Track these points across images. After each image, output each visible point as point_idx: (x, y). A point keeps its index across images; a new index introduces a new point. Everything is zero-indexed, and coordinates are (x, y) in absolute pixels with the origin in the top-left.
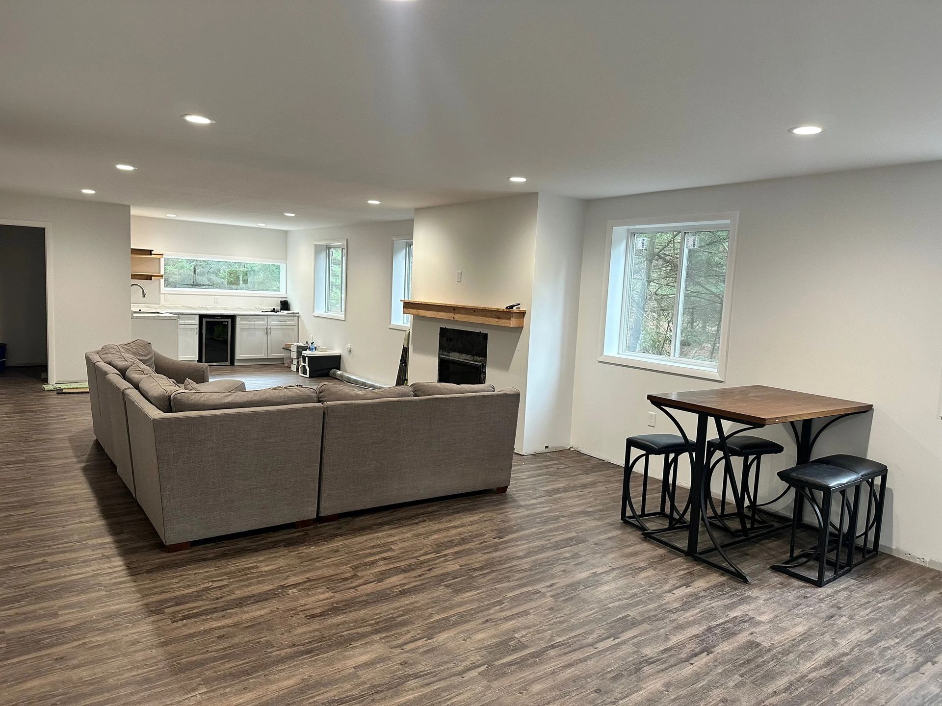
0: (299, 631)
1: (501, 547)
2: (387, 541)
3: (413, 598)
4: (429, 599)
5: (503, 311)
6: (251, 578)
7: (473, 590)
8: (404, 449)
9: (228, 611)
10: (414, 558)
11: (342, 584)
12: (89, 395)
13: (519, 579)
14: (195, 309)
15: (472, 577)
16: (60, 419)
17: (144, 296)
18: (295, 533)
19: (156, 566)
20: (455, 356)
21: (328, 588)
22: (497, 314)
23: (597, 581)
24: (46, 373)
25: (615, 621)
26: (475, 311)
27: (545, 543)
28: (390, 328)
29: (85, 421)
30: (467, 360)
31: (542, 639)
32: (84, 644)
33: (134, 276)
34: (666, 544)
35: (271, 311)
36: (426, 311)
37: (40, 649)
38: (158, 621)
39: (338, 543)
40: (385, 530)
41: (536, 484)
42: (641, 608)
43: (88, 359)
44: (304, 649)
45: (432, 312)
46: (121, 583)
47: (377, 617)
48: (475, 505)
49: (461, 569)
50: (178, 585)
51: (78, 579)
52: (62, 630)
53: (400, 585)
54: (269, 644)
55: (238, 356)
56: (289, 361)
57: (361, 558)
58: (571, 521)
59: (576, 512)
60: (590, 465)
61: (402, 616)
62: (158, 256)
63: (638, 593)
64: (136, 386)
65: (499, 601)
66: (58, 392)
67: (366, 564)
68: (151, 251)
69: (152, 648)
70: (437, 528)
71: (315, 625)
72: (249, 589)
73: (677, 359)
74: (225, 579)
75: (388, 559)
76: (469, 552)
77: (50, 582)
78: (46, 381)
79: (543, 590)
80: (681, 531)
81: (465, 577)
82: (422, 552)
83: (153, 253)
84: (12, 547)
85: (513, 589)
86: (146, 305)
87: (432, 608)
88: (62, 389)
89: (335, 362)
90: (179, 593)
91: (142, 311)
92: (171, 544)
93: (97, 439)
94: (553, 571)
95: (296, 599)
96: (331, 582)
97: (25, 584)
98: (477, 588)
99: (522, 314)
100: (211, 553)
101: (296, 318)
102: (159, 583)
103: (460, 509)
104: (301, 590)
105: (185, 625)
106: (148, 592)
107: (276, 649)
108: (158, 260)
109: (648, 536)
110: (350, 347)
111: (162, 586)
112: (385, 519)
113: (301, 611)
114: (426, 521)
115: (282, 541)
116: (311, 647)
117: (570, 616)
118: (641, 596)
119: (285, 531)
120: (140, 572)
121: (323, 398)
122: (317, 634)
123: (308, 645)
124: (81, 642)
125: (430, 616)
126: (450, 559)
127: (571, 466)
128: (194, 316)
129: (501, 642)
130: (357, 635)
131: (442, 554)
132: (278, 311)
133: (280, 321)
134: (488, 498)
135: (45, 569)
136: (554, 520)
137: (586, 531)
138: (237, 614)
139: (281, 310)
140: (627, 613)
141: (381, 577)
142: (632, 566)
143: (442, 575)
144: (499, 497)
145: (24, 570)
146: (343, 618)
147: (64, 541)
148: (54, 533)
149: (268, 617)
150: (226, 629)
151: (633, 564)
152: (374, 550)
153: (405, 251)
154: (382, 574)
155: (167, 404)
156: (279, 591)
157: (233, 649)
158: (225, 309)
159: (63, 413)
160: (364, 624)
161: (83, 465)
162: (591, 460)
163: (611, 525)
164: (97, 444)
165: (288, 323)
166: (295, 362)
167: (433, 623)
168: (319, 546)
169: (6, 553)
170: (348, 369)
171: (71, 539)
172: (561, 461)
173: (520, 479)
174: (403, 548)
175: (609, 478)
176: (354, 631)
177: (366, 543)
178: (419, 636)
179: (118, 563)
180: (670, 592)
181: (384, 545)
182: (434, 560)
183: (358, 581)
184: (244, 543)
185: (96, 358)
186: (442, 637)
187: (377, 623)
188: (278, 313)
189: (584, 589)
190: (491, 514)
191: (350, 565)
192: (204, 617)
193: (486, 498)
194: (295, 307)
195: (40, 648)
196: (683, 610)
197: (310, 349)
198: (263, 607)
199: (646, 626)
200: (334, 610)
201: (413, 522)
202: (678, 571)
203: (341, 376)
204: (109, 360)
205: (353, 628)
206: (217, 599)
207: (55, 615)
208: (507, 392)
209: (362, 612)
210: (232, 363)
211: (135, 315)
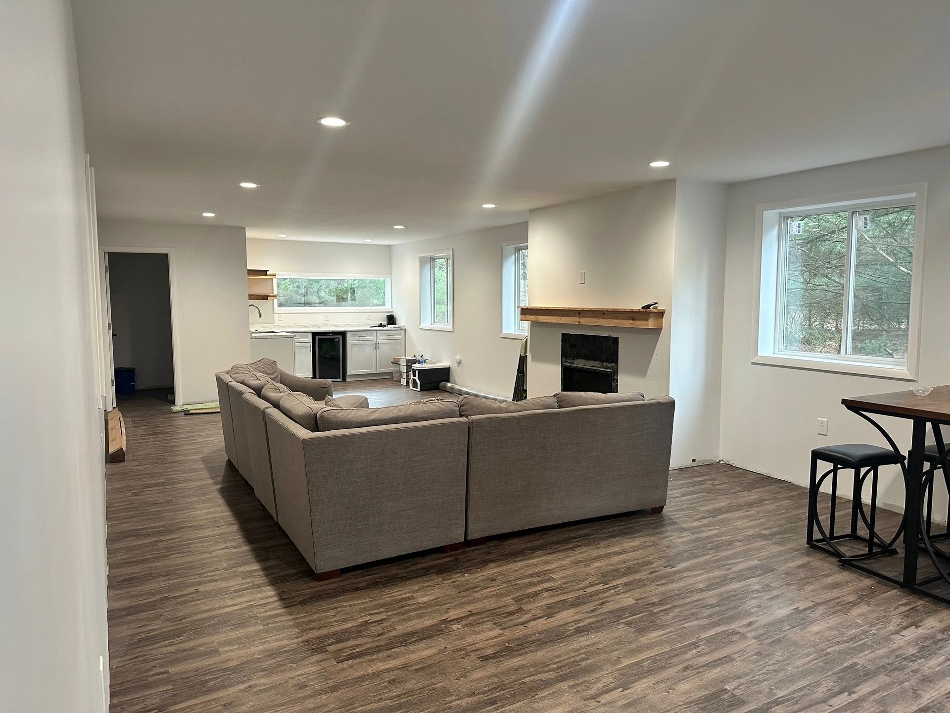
0: (476, 675)
1: (677, 577)
2: (545, 569)
3: (593, 638)
4: (611, 639)
5: (639, 312)
6: (409, 611)
7: (659, 629)
8: (552, 465)
9: (393, 650)
10: (581, 590)
11: (509, 619)
12: (220, 414)
13: (710, 616)
14: (306, 327)
15: (653, 614)
16: (191, 440)
17: (260, 317)
18: (444, 558)
19: (309, 596)
20: (580, 363)
21: (494, 624)
22: (631, 315)
23: (803, 619)
24: (172, 395)
25: (843, 670)
26: (604, 314)
27: (725, 572)
28: (501, 337)
29: (215, 441)
30: (595, 367)
31: (759, 692)
32: (250, 687)
33: (252, 297)
34: (871, 573)
35: (379, 326)
36: (546, 317)
37: (205, 693)
38: (322, 661)
39: (492, 570)
40: (539, 556)
41: (693, 503)
42: (869, 654)
43: (219, 380)
44: (485, 698)
45: (554, 318)
46: (277, 616)
47: (558, 660)
48: (631, 528)
49: (637, 603)
50: (335, 619)
51: (233, 611)
52: (225, 670)
53: (574, 622)
54: (446, 692)
55: (350, 371)
56: (398, 375)
57: (521, 588)
58: (749, 546)
59: (750, 536)
60: (748, 480)
61: (587, 659)
62: (271, 277)
63: (859, 634)
64: (276, 405)
65: (694, 643)
66: (186, 413)
67: (528, 596)
68: (267, 271)
69: (321, 694)
70: (596, 555)
71: (491, 669)
72: (410, 624)
73: (850, 356)
74: (382, 612)
75: (551, 590)
76: (641, 583)
77: (205, 615)
78: (173, 402)
79: (742, 630)
80: (883, 556)
81: (645, 614)
82: (587, 582)
83: (268, 273)
84: (164, 576)
85: (704, 628)
86: (261, 325)
87: (617, 650)
88: (189, 411)
89: (444, 374)
90: (337, 628)
91: (258, 331)
92: (322, 572)
93: (229, 460)
94: (746, 607)
95: (463, 636)
96: (496, 616)
97: (182, 616)
98: (662, 627)
99: (661, 314)
100: (362, 581)
101: (403, 332)
102: (315, 617)
103: (615, 533)
104: (466, 625)
105: (351, 666)
106: (305, 627)
107: (454, 697)
108: (271, 280)
109: (846, 564)
110: (458, 358)
111: (319, 620)
112: (536, 543)
113: (471, 651)
114: (581, 546)
115: (433, 567)
116: (493, 696)
117: (785, 663)
118: (863, 639)
119: (434, 556)
120: (294, 603)
121: (465, 412)
122: (496, 680)
123: (489, 693)
124: (246, 685)
125: (618, 660)
126: (622, 591)
127: (726, 481)
128: (307, 334)
129: (711, 695)
130: (541, 683)
131: (610, 585)
132: (385, 326)
133: (388, 336)
134: (644, 520)
135: (199, 600)
136: (728, 545)
137: (770, 558)
138: (403, 654)
139: (388, 324)
140: (855, 660)
141: (550, 611)
142: (838, 600)
143: (617, 610)
144: (655, 518)
145: (179, 600)
146: (519, 661)
147: (213, 568)
148: (202, 560)
149: (437, 658)
150: (395, 672)
151: (838, 598)
152: (534, 580)
153: (514, 256)
154: (550, 608)
155: (314, 422)
156: (443, 626)
157: (409, 697)
158: (336, 326)
159: (192, 434)
160: (546, 669)
161: (219, 487)
162: (748, 474)
163: (796, 550)
164: (230, 464)
165: (395, 337)
166: (405, 376)
167: (623, 669)
168: (473, 573)
169: (159, 581)
170: (458, 381)
171: (219, 566)
172: (714, 476)
173: (673, 498)
174: (564, 577)
175: (776, 495)
176: (536, 677)
177: (522, 571)
178: (612, 685)
179: (269, 592)
180: (898, 633)
181: (544, 573)
182: (603, 592)
183: (526, 616)
184: (394, 570)
185: (227, 378)
186: (640, 687)
187: (560, 668)
188: (385, 328)
189: (790, 629)
190: (651, 538)
191: (511, 597)
192: (369, 657)
193: (642, 520)
194: (401, 321)
195: (206, 691)
196: (923, 657)
197: (419, 362)
198: (430, 645)
199: (882, 679)
200: (507, 650)
201: (567, 547)
202: (898, 607)
203: (452, 388)
204: (241, 379)
205: (534, 673)
206: (379, 635)
207: (215, 652)
208: (660, 401)
209: (539, 653)
210: (344, 379)
211: (253, 335)
